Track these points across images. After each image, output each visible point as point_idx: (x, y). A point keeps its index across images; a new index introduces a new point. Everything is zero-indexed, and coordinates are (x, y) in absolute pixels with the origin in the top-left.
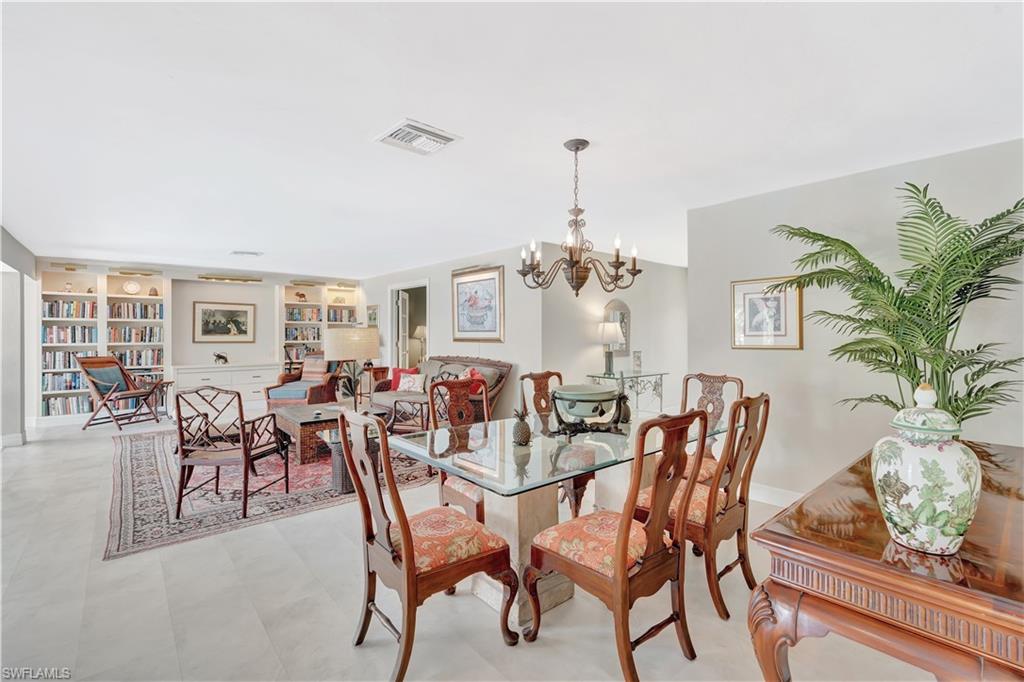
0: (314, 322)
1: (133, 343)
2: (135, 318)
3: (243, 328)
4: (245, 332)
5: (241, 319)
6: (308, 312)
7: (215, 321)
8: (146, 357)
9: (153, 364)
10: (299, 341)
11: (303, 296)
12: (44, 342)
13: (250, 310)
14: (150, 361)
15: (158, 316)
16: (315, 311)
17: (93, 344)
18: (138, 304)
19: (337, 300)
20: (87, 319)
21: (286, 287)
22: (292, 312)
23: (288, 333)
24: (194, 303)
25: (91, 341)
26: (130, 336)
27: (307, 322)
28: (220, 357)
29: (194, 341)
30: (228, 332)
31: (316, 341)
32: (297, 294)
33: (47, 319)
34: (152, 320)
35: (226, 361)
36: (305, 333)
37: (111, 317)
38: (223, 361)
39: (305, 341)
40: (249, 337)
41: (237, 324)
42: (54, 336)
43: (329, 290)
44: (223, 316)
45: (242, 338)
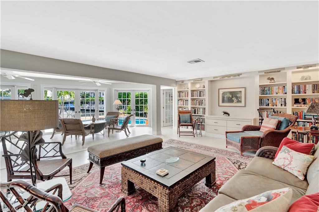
0: (281, 95)
1: (197, 106)
2: (197, 97)
3: (240, 99)
4: (241, 102)
5: (238, 95)
6: (275, 89)
7: (227, 97)
8: (201, 111)
9: (203, 114)
10: (270, 107)
11: (273, 79)
12: (178, 105)
13: (243, 90)
14: (202, 113)
15: (204, 96)
16: (281, 87)
17: (187, 106)
18: (198, 92)
19: (303, 78)
20: (186, 98)
21: (260, 76)
22: (264, 89)
23: (261, 101)
24: (219, 89)
25: (187, 105)
26: (196, 103)
27: (275, 95)
28: (225, 113)
29: (219, 106)
30: (232, 101)
31: (283, 106)
32: (269, 79)
33: (179, 98)
34: (202, 97)
35: (229, 115)
36: (274, 101)
37: (192, 97)
38: (227, 115)
39: (275, 107)
40: (243, 104)
41: (237, 98)
42: (180, 103)
43: (293, 73)
44: (230, 94)
45: (239, 104)
